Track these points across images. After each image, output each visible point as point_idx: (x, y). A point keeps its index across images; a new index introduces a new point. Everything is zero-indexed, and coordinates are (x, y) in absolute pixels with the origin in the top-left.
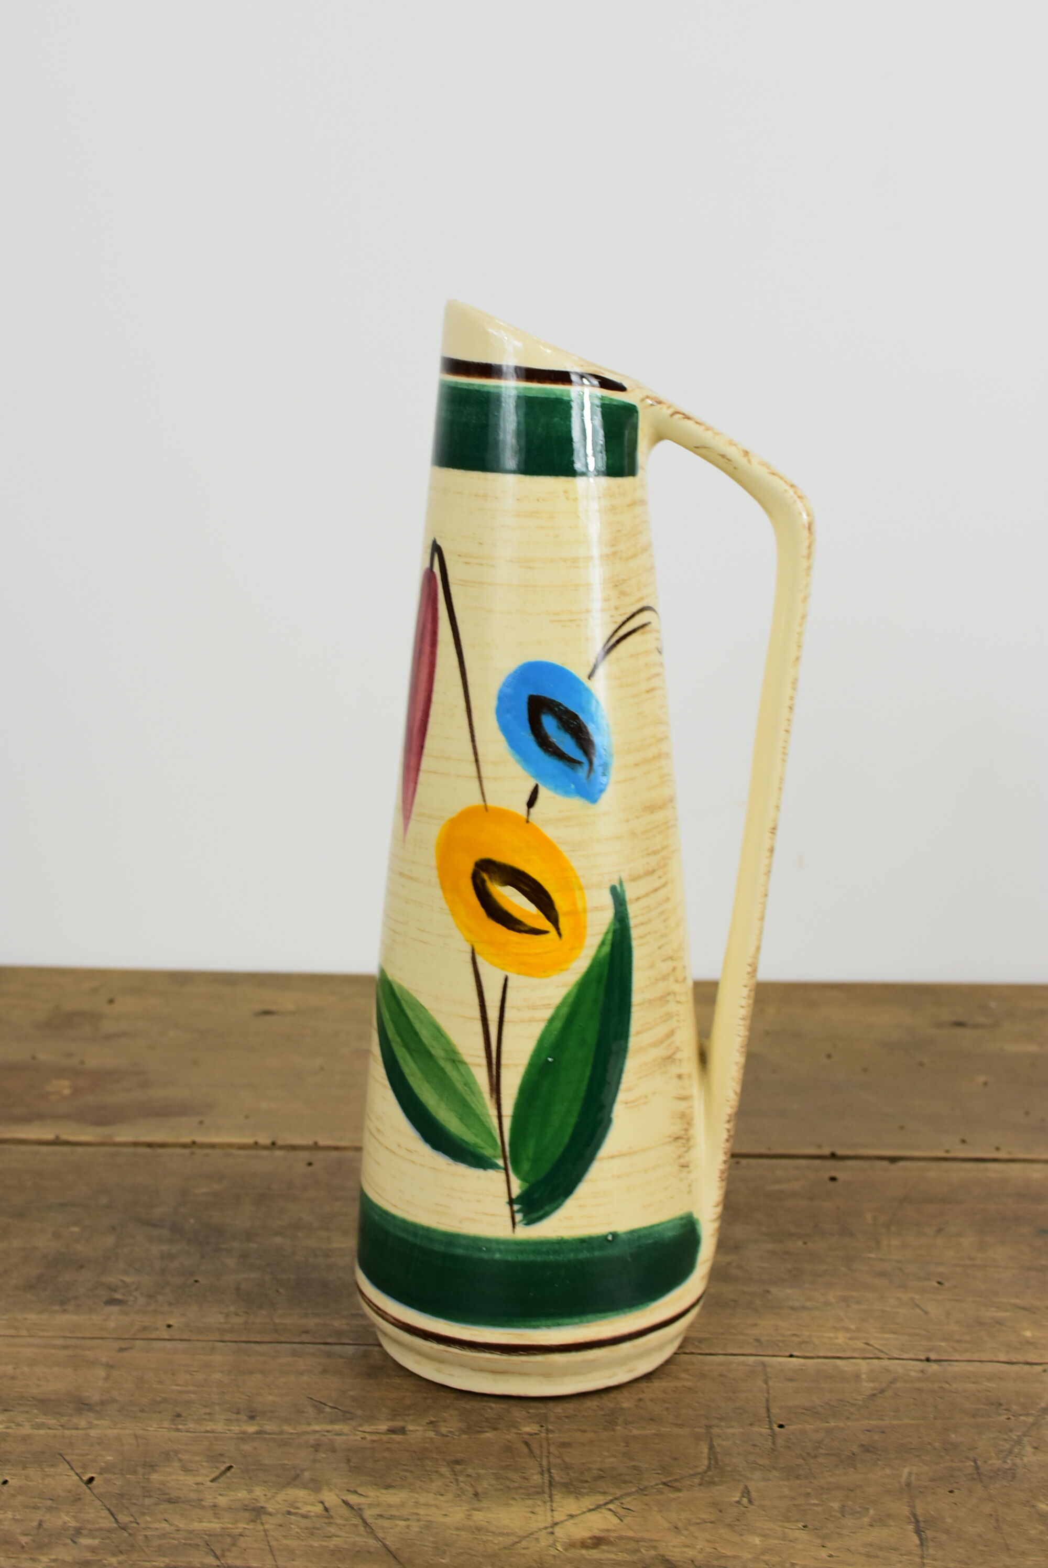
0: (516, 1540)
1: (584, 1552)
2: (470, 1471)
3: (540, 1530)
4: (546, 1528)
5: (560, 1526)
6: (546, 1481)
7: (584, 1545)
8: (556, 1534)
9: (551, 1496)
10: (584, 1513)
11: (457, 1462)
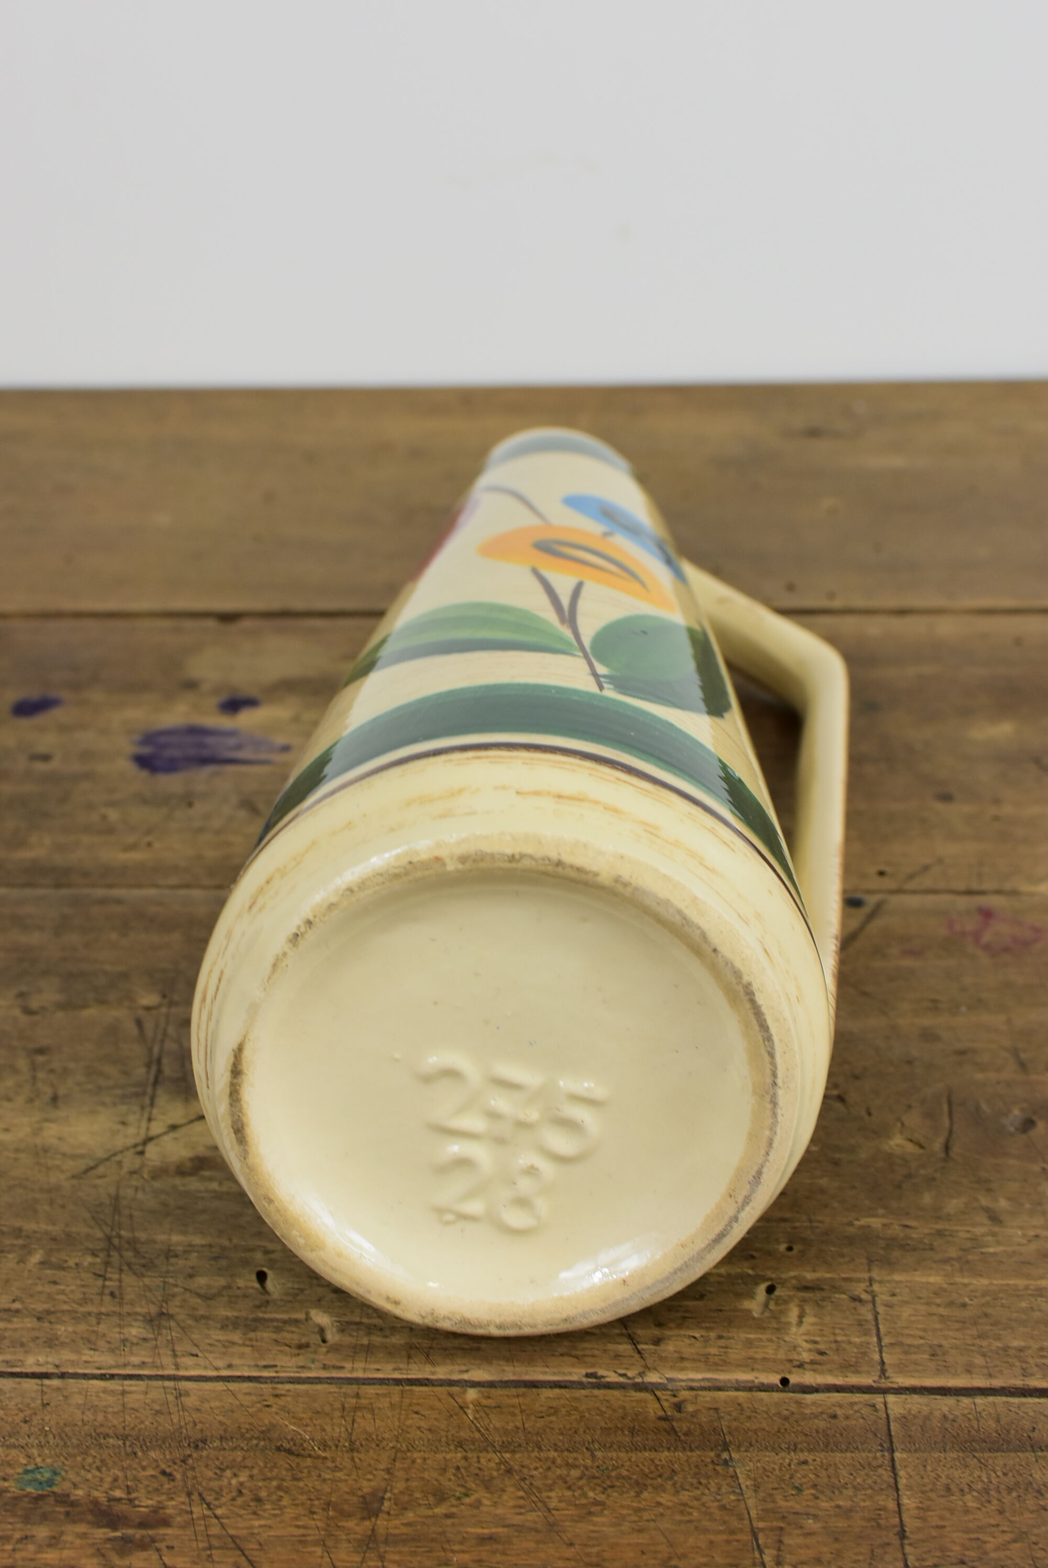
0: (92, 1164)
1: (178, 1181)
2: (55, 1065)
3: (127, 1149)
4: (135, 1146)
5: (154, 1142)
6: (152, 1078)
7: (181, 1171)
8: (147, 1155)
9: (153, 1099)
10: (191, 1122)
11: (41, 1051)
